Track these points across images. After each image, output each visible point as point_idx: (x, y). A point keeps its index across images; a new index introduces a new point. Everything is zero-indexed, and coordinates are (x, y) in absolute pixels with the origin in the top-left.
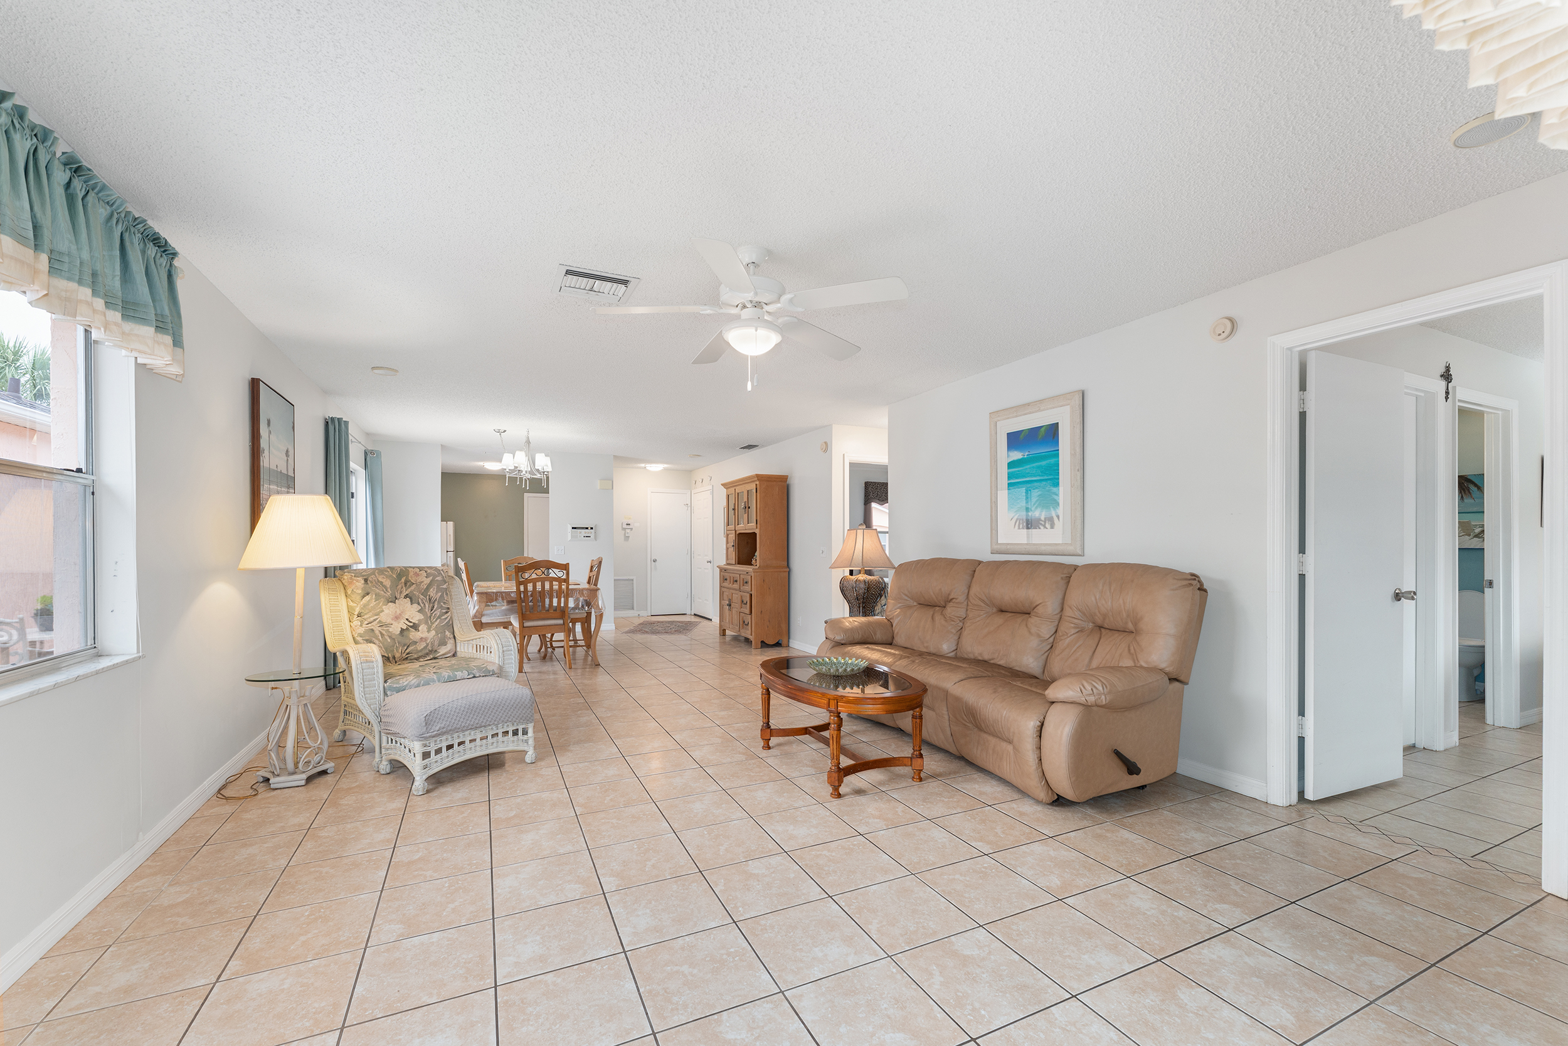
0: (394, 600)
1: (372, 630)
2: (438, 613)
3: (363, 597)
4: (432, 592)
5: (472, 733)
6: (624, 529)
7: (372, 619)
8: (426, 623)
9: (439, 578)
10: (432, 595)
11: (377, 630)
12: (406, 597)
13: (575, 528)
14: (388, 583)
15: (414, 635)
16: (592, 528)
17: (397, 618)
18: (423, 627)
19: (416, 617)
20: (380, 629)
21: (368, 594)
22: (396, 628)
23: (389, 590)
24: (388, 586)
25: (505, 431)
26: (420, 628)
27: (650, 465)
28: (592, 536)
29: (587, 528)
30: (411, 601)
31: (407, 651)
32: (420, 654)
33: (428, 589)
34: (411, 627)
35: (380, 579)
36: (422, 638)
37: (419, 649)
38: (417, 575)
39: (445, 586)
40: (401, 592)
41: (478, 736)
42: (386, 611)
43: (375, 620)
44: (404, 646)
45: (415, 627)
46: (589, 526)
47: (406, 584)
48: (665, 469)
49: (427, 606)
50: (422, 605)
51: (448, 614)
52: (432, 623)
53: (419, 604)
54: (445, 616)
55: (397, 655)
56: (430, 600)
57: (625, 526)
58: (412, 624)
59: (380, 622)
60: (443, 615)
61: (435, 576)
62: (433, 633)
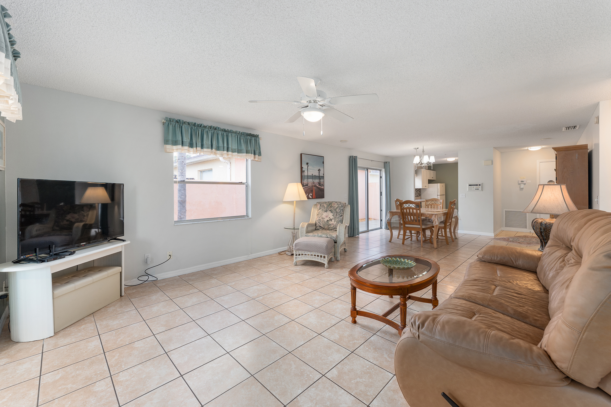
0: (326, 211)
1: (320, 219)
2: (338, 216)
3: (319, 210)
4: (337, 210)
5: (308, 252)
6: (520, 184)
7: (320, 216)
8: (334, 219)
9: (340, 206)
10: (337, 211)
11: (321, 219)
12: (330, 211)
13: (471, 185)
14: (326, 206)
15: (330, 222)
16: (480, 185)
17: (327, 217)
18: (333, 220)
19: (332, 217)
20: (322, 219)
21: (320, 209)
22: (326, 220)
23: (325, 208)
24: (326, 207)
25: (418, 148)
26: (332, 221)
27: (530, 148)
28: (480, 189)
29: (477, 185)
30: (331, 212)
31: (329, 227)
32: (332, 228)
33: (336, 209)
34: (330, 220)
35: (324, 205)
36: (332, 224)
37: (332, 227)
38: (334, 204)
39: (342, 208)
40: (329, 209)
41: (310, 254)
42: (324, 214)
43: (321, 217)
44: (328, 225)
45: (331, 220)
46: (478, 184)
47: (331, 207)
48: (542, 148)
49: (335, 214)
50: (334, 214)
51: (341, 217)
52: (336, 219)
53: (333, 213)
54: (340, 218)
55: (326, 228)
56: (336, 212)
57: (520, 183)
58: (330, 219)
59: (322, 217)
60: (339, 217)
61: (339, 205)
62: (336, 222)
